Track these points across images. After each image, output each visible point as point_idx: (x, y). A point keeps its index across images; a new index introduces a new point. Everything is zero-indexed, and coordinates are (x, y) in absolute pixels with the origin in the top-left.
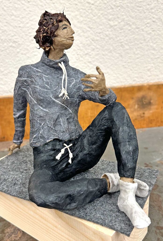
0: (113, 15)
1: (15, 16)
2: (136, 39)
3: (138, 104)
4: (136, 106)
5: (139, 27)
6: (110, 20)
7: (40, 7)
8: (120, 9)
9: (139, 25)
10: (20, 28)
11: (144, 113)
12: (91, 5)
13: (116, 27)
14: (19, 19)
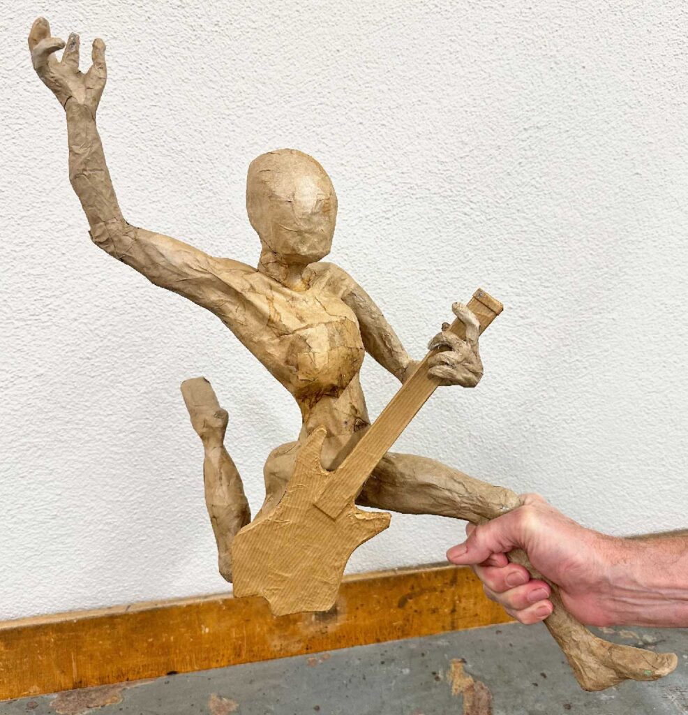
1: (111, 487)
3: (316, 614)
7: (154, 472)
10: (119, 503)
14: (117, 490)
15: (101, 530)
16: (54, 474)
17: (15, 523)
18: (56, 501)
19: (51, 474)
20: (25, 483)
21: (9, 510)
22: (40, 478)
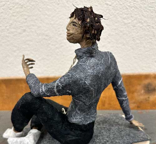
0: (127, 14)
2: (146, 35)
3: (144, 90)
4: (143, 91)
5: (150, 24)
6: (124, 19)
8: (133, 9)
9: (150, 23)
10: (51, 25)
11: (149, 98)
12: (108, 6)
13: (129, 25)
14: (50, 17)
15: (44, 39)
16: (23, 8)
17: (9, 33)
18: (25, 23)
19: (22, 8)
20: (11, 12)
21: (6, 26)
22: (18, 10)
